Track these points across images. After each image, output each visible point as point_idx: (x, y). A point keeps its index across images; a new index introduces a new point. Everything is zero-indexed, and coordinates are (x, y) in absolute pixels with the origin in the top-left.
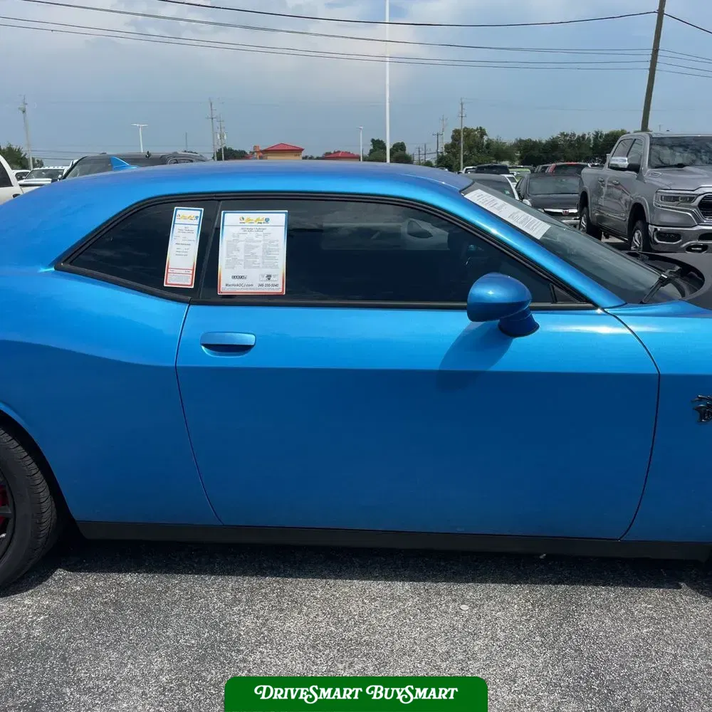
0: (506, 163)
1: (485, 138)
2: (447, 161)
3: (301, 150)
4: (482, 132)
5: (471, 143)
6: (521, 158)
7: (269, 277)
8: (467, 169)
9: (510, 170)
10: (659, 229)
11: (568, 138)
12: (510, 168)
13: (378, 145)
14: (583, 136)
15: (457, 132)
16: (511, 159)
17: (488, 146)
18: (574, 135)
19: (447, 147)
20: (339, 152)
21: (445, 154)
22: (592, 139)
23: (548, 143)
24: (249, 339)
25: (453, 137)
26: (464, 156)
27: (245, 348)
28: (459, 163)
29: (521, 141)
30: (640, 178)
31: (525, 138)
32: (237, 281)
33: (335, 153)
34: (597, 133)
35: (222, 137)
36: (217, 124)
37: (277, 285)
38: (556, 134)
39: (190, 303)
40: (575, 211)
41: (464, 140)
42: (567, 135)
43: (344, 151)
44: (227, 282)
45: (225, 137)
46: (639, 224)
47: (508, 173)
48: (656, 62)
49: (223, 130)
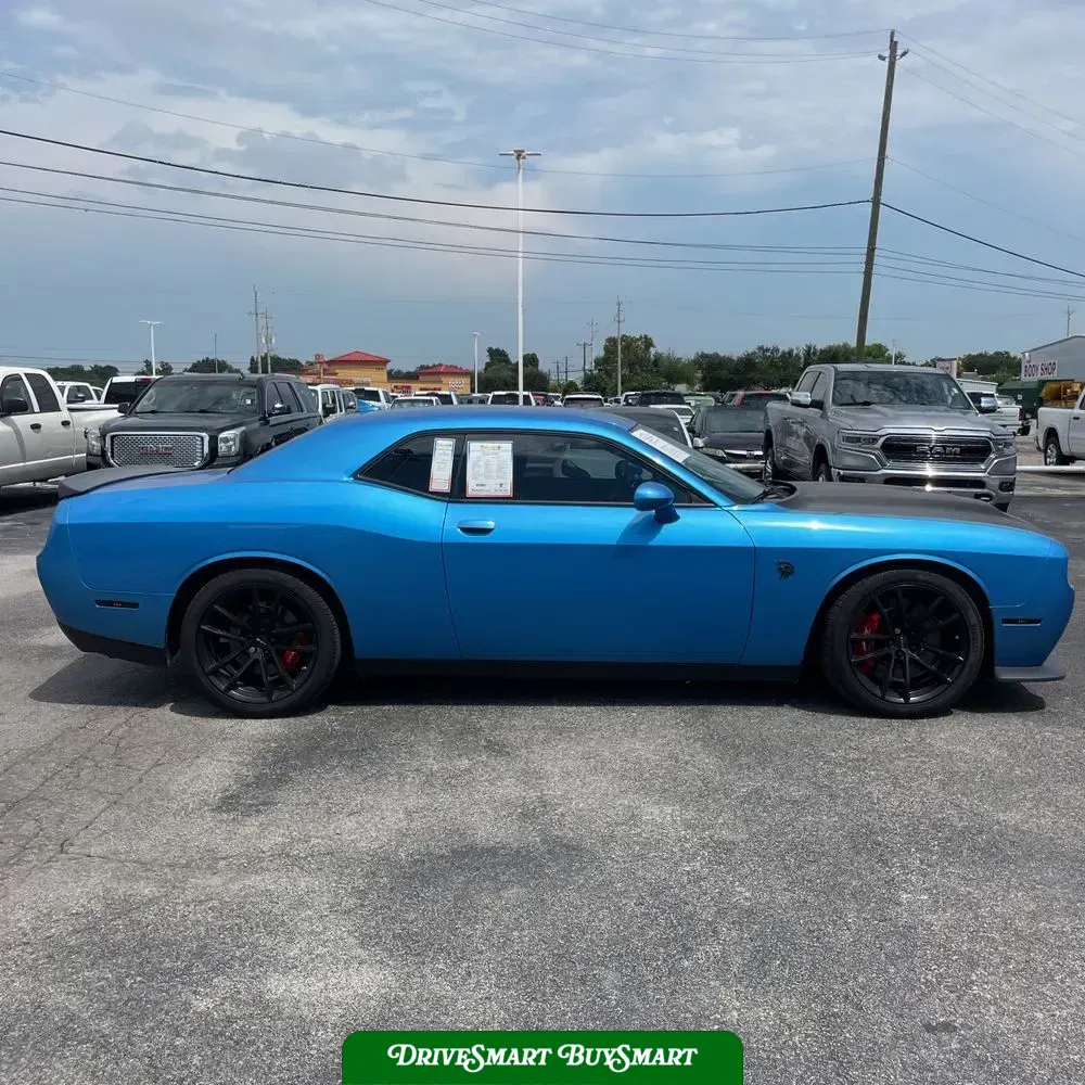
0: (681, 388)
1: (652, 350)
2: (599, 383)
3: (385, 362)
4: (648, 343)
5: (633, 358)
6: (703, 379)
7: (501, 485)
8: (627, 396)
9: (685, 398)
10: (842, 472)
11: (769, 354)
12: (686, 395)
13: (498, 356)
14: (790, 353)
15: (612, 341)
16: (689, 381)
17: (656, 363)
18: (777, 350)
19: (598, 362)
20: (440, 365)
21: (595, 372)
22: (801, 355)
23: (740, 360)
24: (491, 524)
25: (606, 348)
26: (622, 376)
27: (486, 531)
28: (616, 386)
29: (704, 356)
30: (824, 416)
31: (709, 351)
32: (478, 488)
33: (434, 366)
34: (809, 348)
35: (268, 341)
36: (262, 322)
37: (507, 490)
38: (751, 348)
39: (448, 502)
40: (761, 453)
41: (623, 353)
42: (767, 350)
43: (449, 364)
44: (472, 488)
45: (273, 341)
46: (823, 467)
47: (683, 403)
48: (872, 264)
49: (270, 330)
